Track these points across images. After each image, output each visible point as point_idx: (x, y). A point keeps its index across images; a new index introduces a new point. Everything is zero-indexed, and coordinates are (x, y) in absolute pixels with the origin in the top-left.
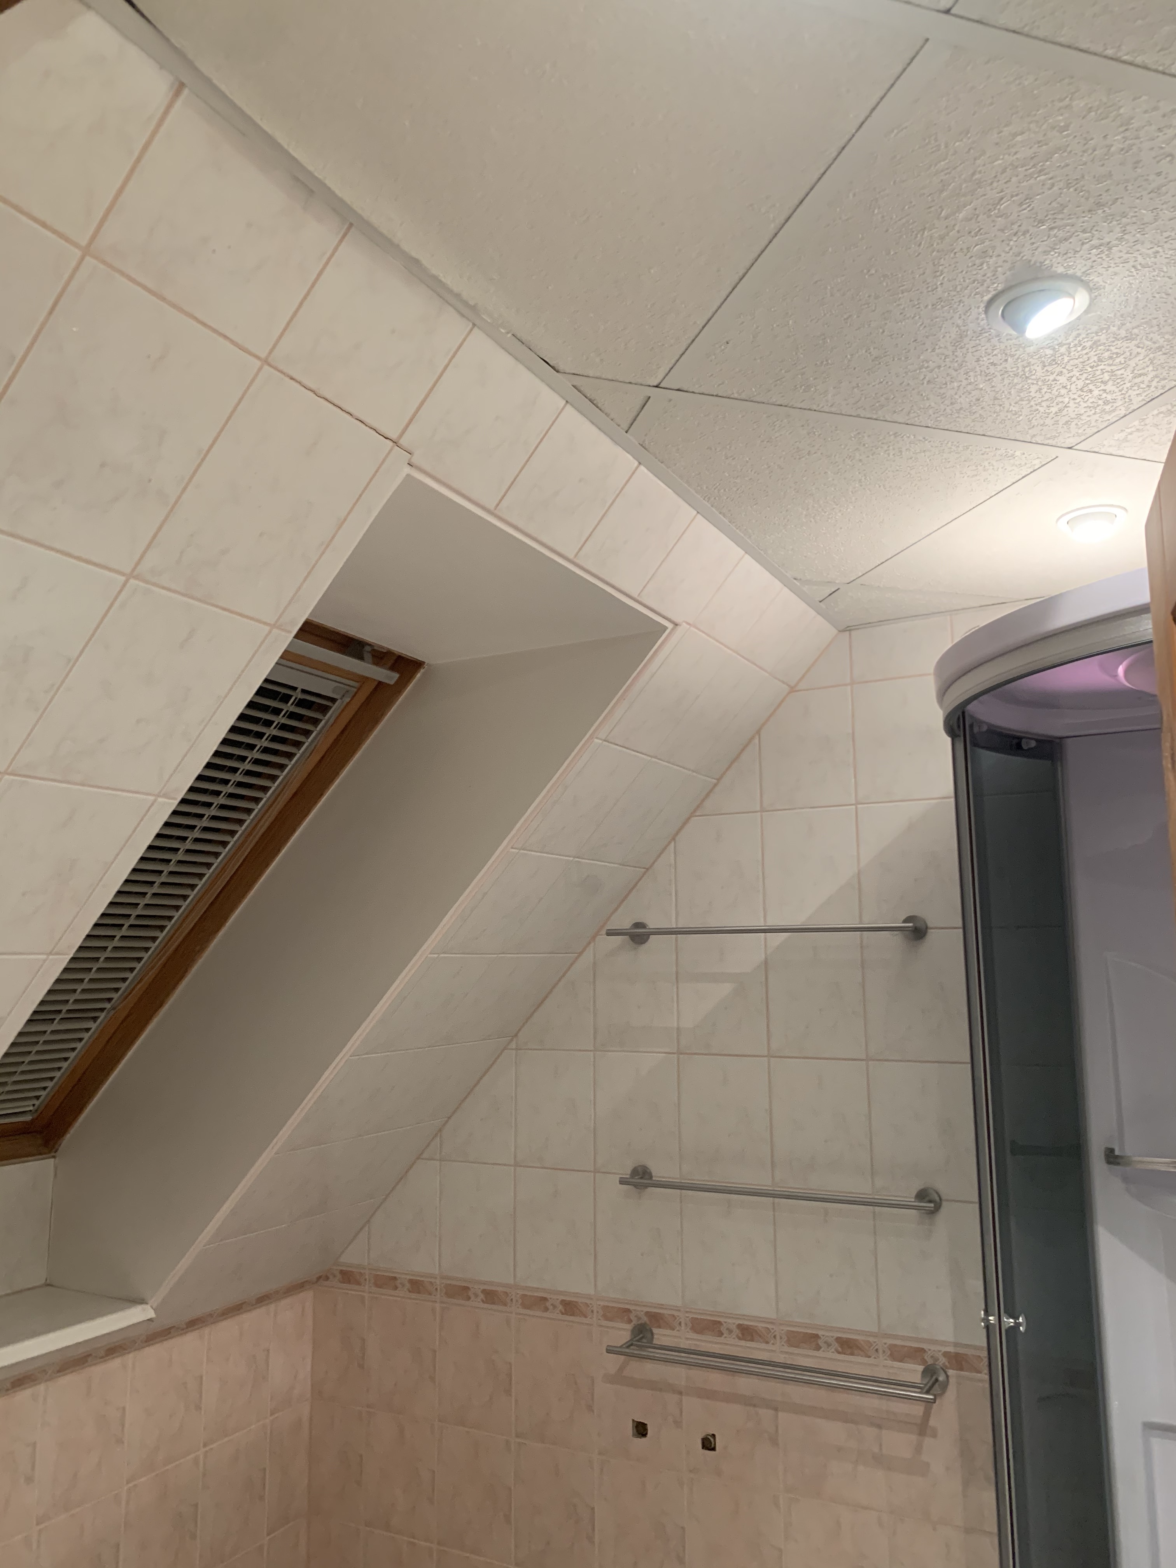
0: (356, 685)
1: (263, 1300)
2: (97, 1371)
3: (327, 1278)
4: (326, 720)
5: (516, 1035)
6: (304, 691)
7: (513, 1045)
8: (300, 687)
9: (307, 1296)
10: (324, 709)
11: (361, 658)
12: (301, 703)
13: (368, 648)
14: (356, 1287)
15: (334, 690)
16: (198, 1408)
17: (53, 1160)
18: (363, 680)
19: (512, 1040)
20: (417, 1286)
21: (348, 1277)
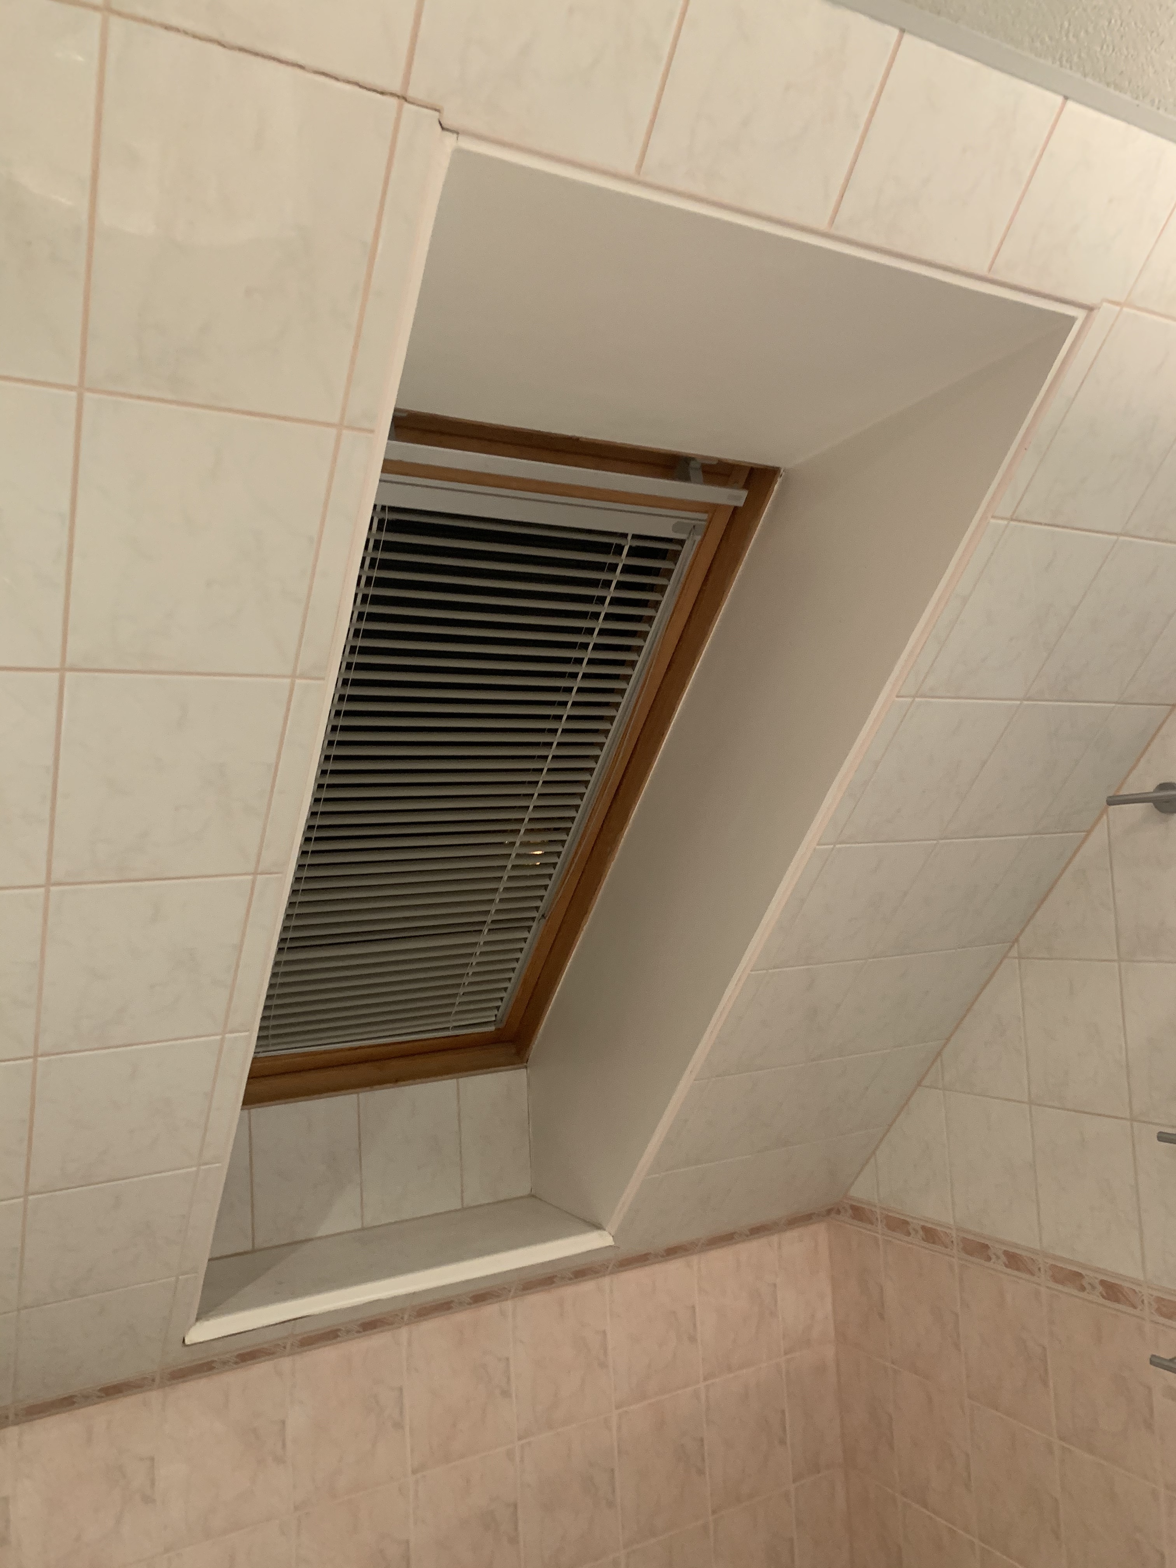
0: (705, 516)
1: (758, 1231)
2: (569, 1292)
3: (838, 1212)
4: (680, 568)
5: (1016, 940)
6: (635, 537)
7: (1014, 953)
8: (631, 532)
9: (820, 1231)
10: (676, 555)
11: (686, 478)
12: (634, 552)
13: (692, 464)
14: (869, 1226)
15: (676, 528)
16: (693, 1339)
17: (525, 1070)
18: (712, 509)
19: (1011, 947)
20: (930, 1235)
21: (859, 1213)
